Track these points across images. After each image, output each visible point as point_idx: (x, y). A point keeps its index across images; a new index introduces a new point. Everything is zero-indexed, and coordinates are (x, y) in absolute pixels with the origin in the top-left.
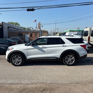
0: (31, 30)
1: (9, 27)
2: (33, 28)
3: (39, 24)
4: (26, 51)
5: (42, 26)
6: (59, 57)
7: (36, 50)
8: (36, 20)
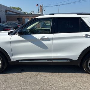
0: (32, 13)
1: (6, 11)
2: (34, 12)
3: (41, 7)
4: (9, 45)
5: (45, 10)
6: (77, 60)
7: (29, 43)
8: (38, 5)
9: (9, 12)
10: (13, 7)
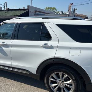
1: (36, 11)
8: (72, 3)
9: (38, 13)
10: (48, 7)
